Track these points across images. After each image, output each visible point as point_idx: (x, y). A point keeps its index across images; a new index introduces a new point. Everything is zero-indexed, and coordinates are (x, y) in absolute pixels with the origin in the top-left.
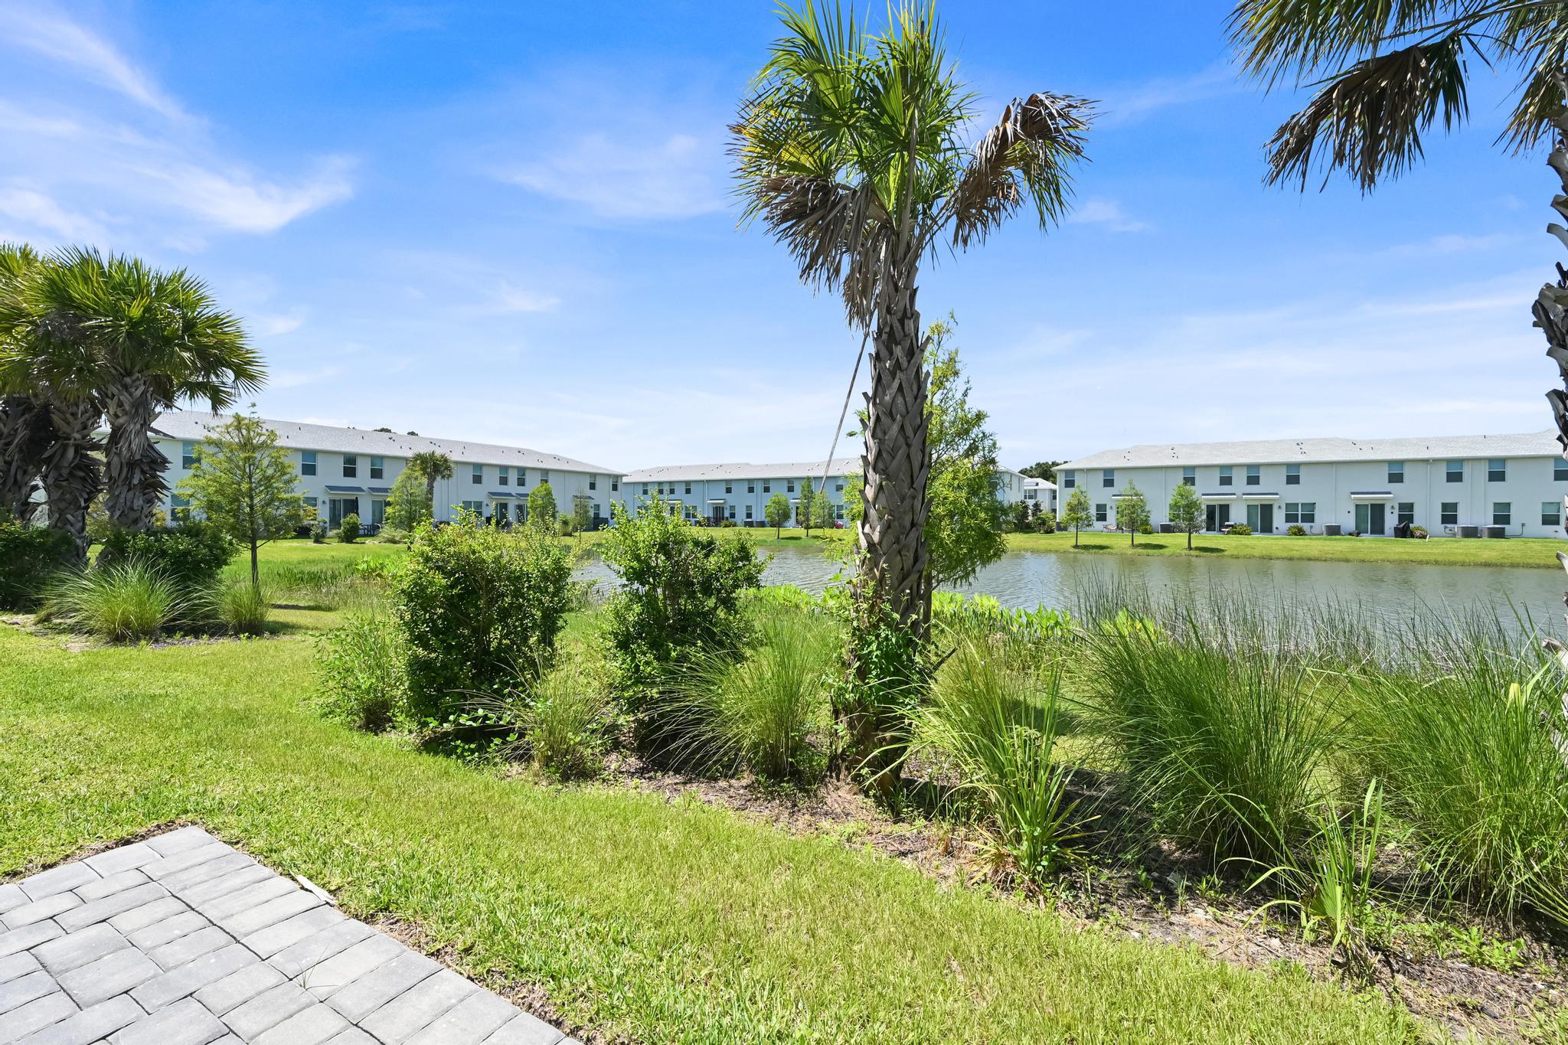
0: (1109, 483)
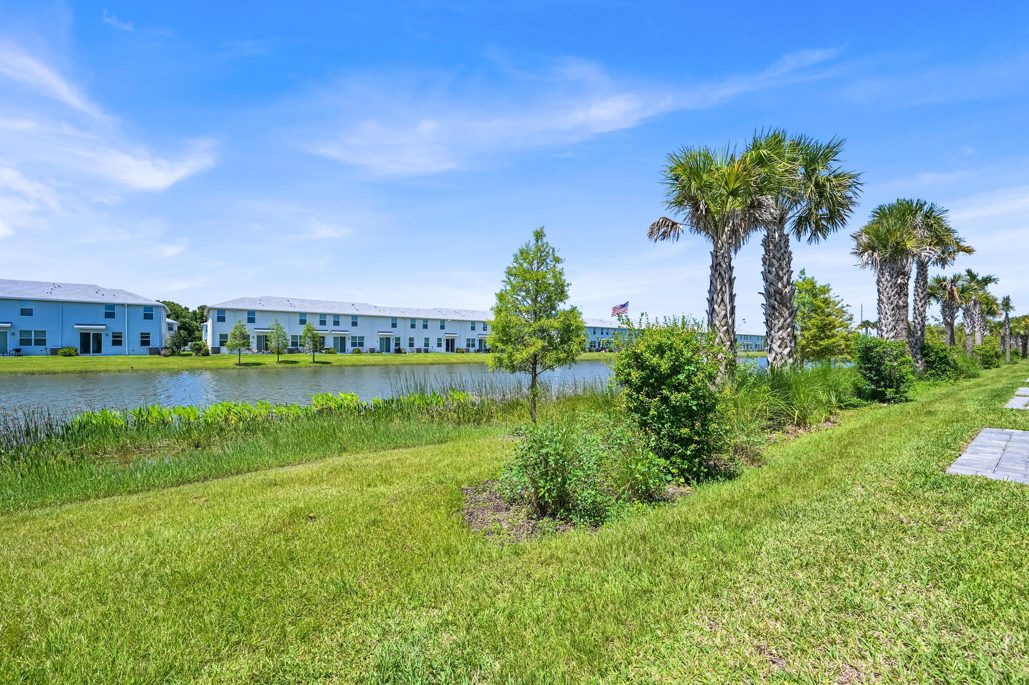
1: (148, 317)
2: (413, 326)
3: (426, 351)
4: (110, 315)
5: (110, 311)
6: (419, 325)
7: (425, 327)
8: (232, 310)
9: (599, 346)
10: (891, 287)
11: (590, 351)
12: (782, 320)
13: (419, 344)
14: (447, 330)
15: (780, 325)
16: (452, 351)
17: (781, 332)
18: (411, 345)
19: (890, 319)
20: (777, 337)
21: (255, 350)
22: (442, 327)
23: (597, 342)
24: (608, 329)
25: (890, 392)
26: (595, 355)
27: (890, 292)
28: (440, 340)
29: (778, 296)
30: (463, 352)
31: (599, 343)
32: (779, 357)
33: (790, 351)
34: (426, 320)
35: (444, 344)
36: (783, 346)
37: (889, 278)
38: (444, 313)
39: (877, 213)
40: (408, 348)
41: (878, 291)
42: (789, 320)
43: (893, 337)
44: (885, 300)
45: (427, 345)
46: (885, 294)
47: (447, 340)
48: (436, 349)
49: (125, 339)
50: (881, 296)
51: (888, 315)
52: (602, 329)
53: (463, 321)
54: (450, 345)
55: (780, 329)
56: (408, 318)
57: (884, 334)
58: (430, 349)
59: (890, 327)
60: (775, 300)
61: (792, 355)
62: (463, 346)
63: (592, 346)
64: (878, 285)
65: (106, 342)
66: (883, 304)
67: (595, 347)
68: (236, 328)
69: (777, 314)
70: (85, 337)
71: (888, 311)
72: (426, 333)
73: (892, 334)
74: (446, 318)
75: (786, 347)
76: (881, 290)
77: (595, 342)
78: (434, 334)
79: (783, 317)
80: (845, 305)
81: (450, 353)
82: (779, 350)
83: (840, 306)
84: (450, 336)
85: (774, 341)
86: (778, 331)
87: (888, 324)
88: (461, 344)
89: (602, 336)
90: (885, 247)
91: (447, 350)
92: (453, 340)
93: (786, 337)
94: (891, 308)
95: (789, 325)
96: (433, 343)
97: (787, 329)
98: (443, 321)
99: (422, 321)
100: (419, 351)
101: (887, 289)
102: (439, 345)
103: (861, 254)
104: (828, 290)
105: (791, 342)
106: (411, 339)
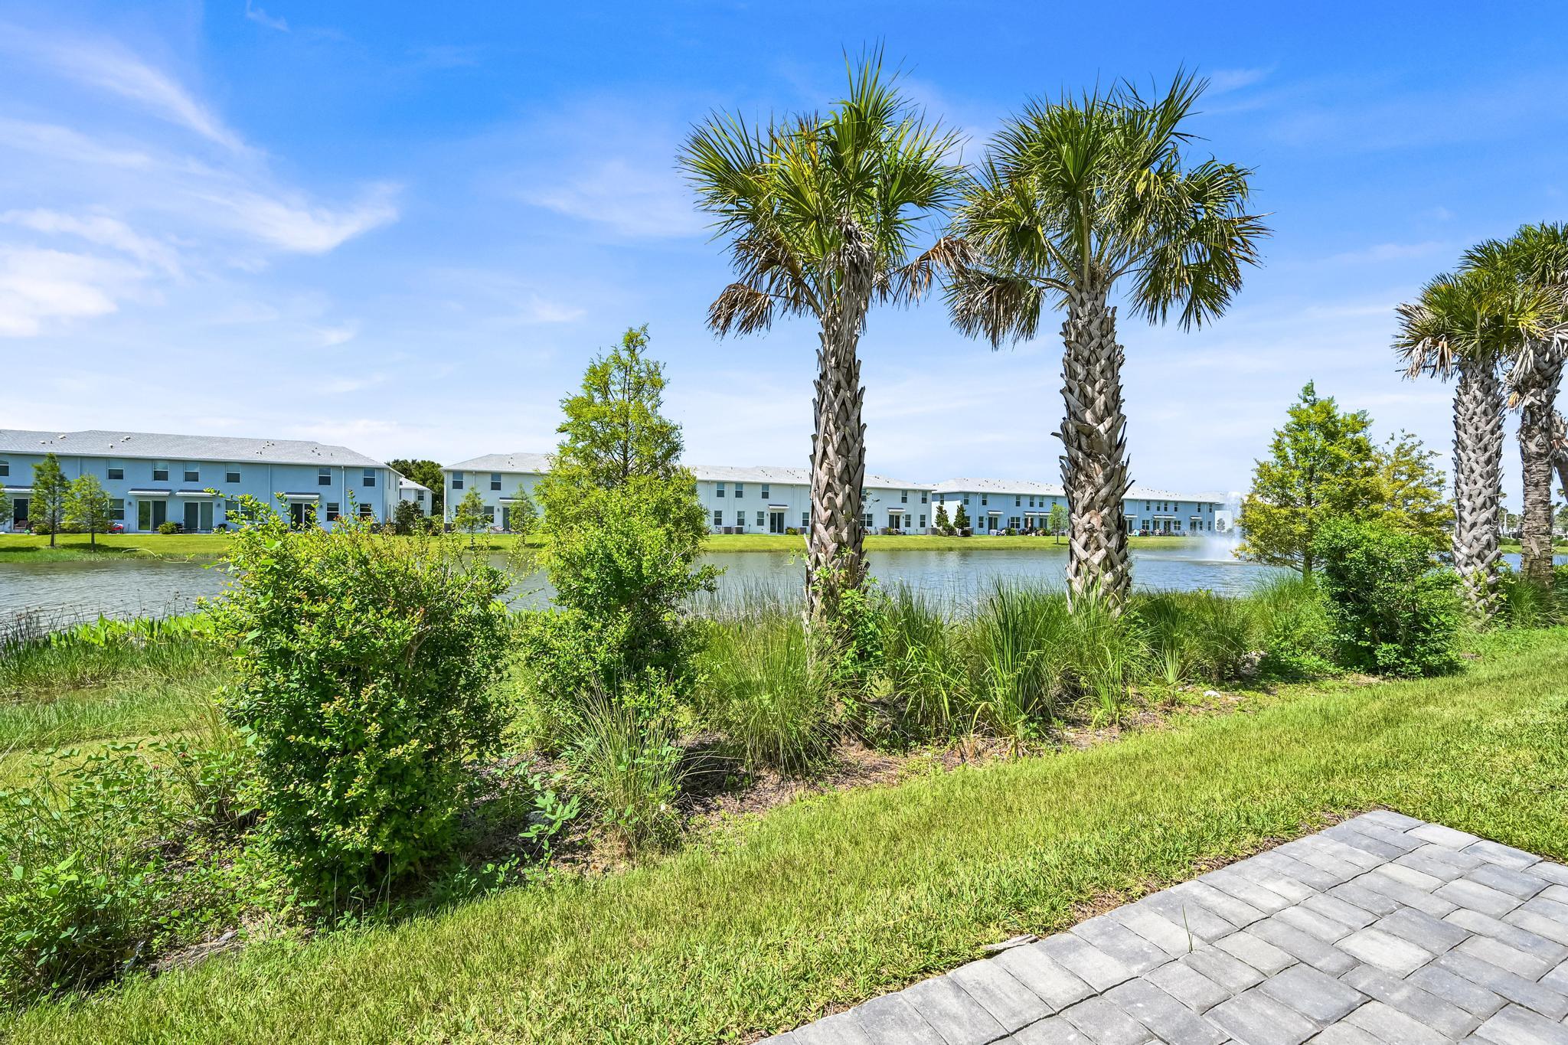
0: (496, 486)
1: (369, 482)
2: (720, 494)
3: (740, 531)
4: (325, 481)
5: (325, 475)
6: (730, 492)
7: (739, 494)
8: (470, 472)
9: (1026, 526)
10: (1485, 413)
11: (1009, 533)
12: (1089, 490)
13: (729, 520)
14: (772, 499)
15: (1086, 501)
16: (780, 531)
17: (1087, 516)
18: (718, 522)
19: (1481, 482)
20: (1080, 528)
21: (500, 529)
22: (765, 495)
23: (1022, 518)
24: (1043, 497)
25: (1386, 652)
26: (1017, 540)
27: (1482, 425)
28: (761, 514)
29: (1084, 441)
30: (795, 534)
31: (1026, 520)
32: (1084, 568)
33: (1107, 557)
34: (739, 484)
35: (767, 520)
36: (1093, 546)
37: (1479, 395)
38: (770, 473)
39: (1472, 257)
40: (713, 527)
41: (1456, 423)
42: (1104, 492)
43: (1488, 522)
44: (1468, 442)
45: (741, 522)
46: (1471, 430)
47: (773, 516)
48: (755, 528)
49: (341, 513)
50: (1461, 433)
51: (1476, 475)
52: (1032, 497)
53: (797, 485)
54: (777, 523)
55: (1086, 509)
56: (713, 482)
57: (1465, 514)
58: (745, 528)
59: (1479, 501)
60: (1080, 448)
61: (1113, 566)
62: (798, 524)
63: (1013, 525)
64: (1455, 408)
65: (320, 515)
66: (1464, 449)
67: (1018, 526)
68: (467, 497)
69: (1082, 478)
70: (296, 509)
71: (1475, 466)
72: (740, 504)
73: (1487, 514)
74: (771, 481)
75: (1098, 548)
76: (1460, 421)
77: (1018, 519)
78: (753, 506)
79: (1093, 483)
80: (1425, 453)
81: (776, 534)
82: (1083, 555)
83: (1415, 454)
84: (777, 509)
85: (1077, 534)
86: (1083, 514)
87: (1475, 493)
88: (793, 520)
89: (1032, 509)
90: (1469, 327)
91: (773, 530)
92: (781, 516)
93: (1097, 527)
94: (1482, 459)
95: (1105, 501)
96: (751, 519)
97: (1102, 509)
98: (766, 486)
99: (734, 486)
100: (728, 531)
101: (1476, 419)
102: (760, 522)
103: (1409, 347)
104: (1364, 425)
105: (1108, 537)
106: (718, 514)
